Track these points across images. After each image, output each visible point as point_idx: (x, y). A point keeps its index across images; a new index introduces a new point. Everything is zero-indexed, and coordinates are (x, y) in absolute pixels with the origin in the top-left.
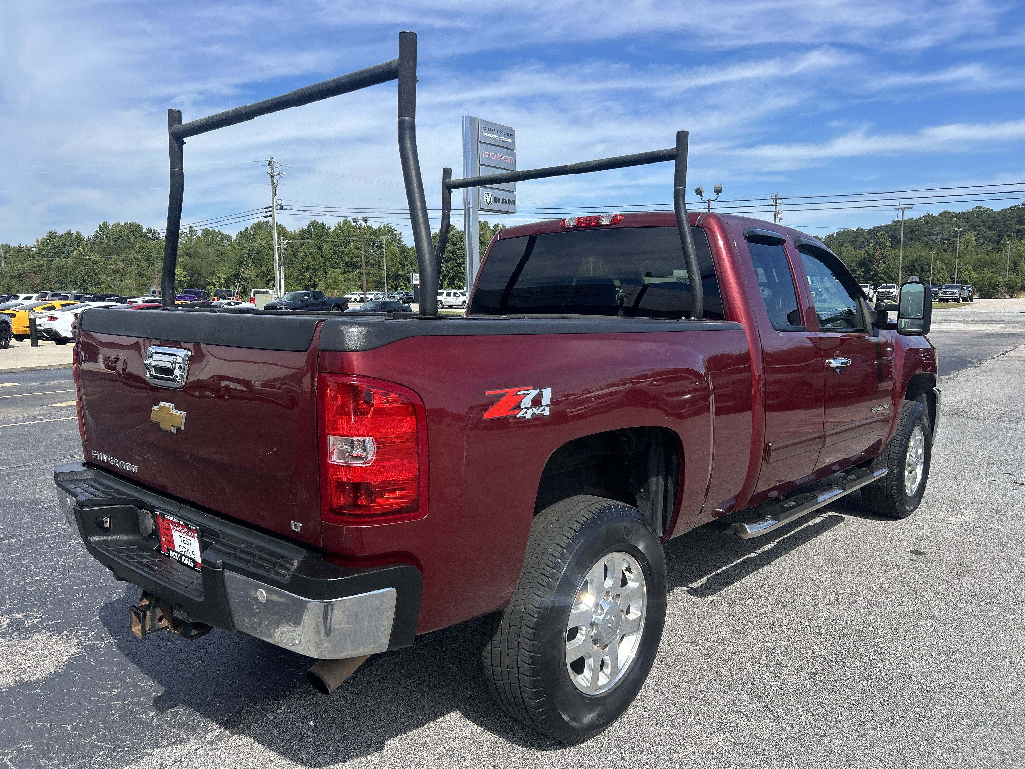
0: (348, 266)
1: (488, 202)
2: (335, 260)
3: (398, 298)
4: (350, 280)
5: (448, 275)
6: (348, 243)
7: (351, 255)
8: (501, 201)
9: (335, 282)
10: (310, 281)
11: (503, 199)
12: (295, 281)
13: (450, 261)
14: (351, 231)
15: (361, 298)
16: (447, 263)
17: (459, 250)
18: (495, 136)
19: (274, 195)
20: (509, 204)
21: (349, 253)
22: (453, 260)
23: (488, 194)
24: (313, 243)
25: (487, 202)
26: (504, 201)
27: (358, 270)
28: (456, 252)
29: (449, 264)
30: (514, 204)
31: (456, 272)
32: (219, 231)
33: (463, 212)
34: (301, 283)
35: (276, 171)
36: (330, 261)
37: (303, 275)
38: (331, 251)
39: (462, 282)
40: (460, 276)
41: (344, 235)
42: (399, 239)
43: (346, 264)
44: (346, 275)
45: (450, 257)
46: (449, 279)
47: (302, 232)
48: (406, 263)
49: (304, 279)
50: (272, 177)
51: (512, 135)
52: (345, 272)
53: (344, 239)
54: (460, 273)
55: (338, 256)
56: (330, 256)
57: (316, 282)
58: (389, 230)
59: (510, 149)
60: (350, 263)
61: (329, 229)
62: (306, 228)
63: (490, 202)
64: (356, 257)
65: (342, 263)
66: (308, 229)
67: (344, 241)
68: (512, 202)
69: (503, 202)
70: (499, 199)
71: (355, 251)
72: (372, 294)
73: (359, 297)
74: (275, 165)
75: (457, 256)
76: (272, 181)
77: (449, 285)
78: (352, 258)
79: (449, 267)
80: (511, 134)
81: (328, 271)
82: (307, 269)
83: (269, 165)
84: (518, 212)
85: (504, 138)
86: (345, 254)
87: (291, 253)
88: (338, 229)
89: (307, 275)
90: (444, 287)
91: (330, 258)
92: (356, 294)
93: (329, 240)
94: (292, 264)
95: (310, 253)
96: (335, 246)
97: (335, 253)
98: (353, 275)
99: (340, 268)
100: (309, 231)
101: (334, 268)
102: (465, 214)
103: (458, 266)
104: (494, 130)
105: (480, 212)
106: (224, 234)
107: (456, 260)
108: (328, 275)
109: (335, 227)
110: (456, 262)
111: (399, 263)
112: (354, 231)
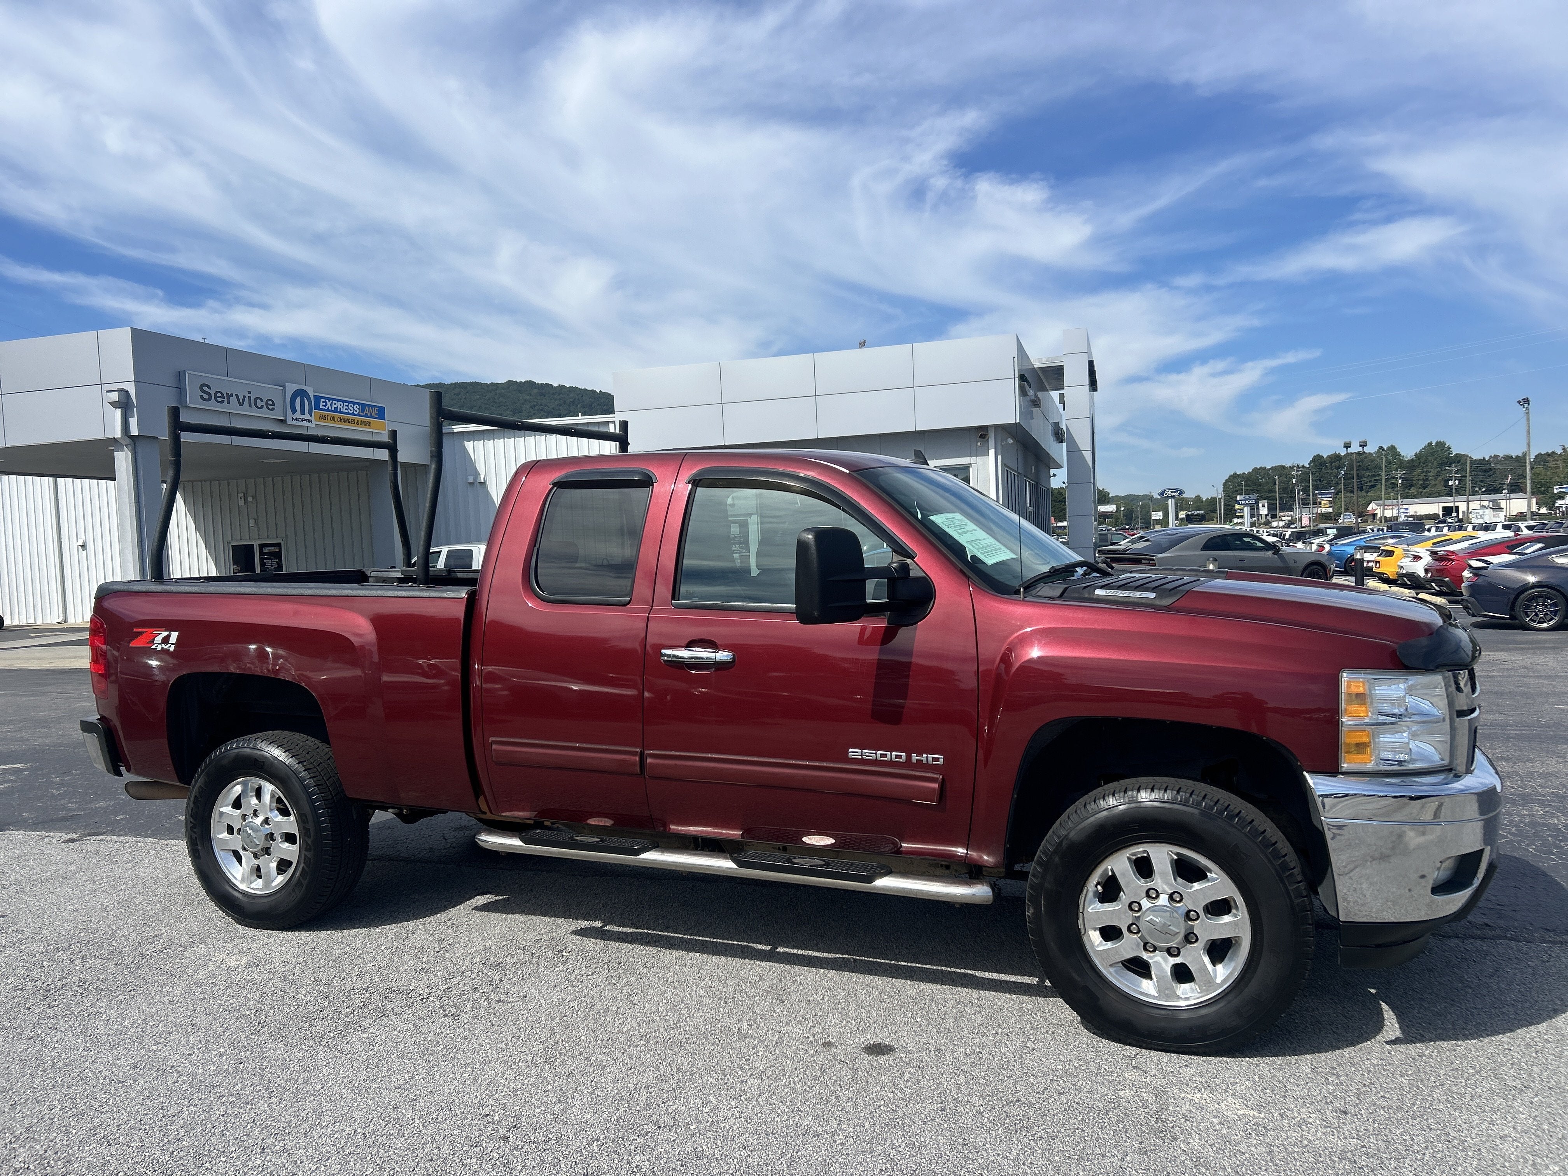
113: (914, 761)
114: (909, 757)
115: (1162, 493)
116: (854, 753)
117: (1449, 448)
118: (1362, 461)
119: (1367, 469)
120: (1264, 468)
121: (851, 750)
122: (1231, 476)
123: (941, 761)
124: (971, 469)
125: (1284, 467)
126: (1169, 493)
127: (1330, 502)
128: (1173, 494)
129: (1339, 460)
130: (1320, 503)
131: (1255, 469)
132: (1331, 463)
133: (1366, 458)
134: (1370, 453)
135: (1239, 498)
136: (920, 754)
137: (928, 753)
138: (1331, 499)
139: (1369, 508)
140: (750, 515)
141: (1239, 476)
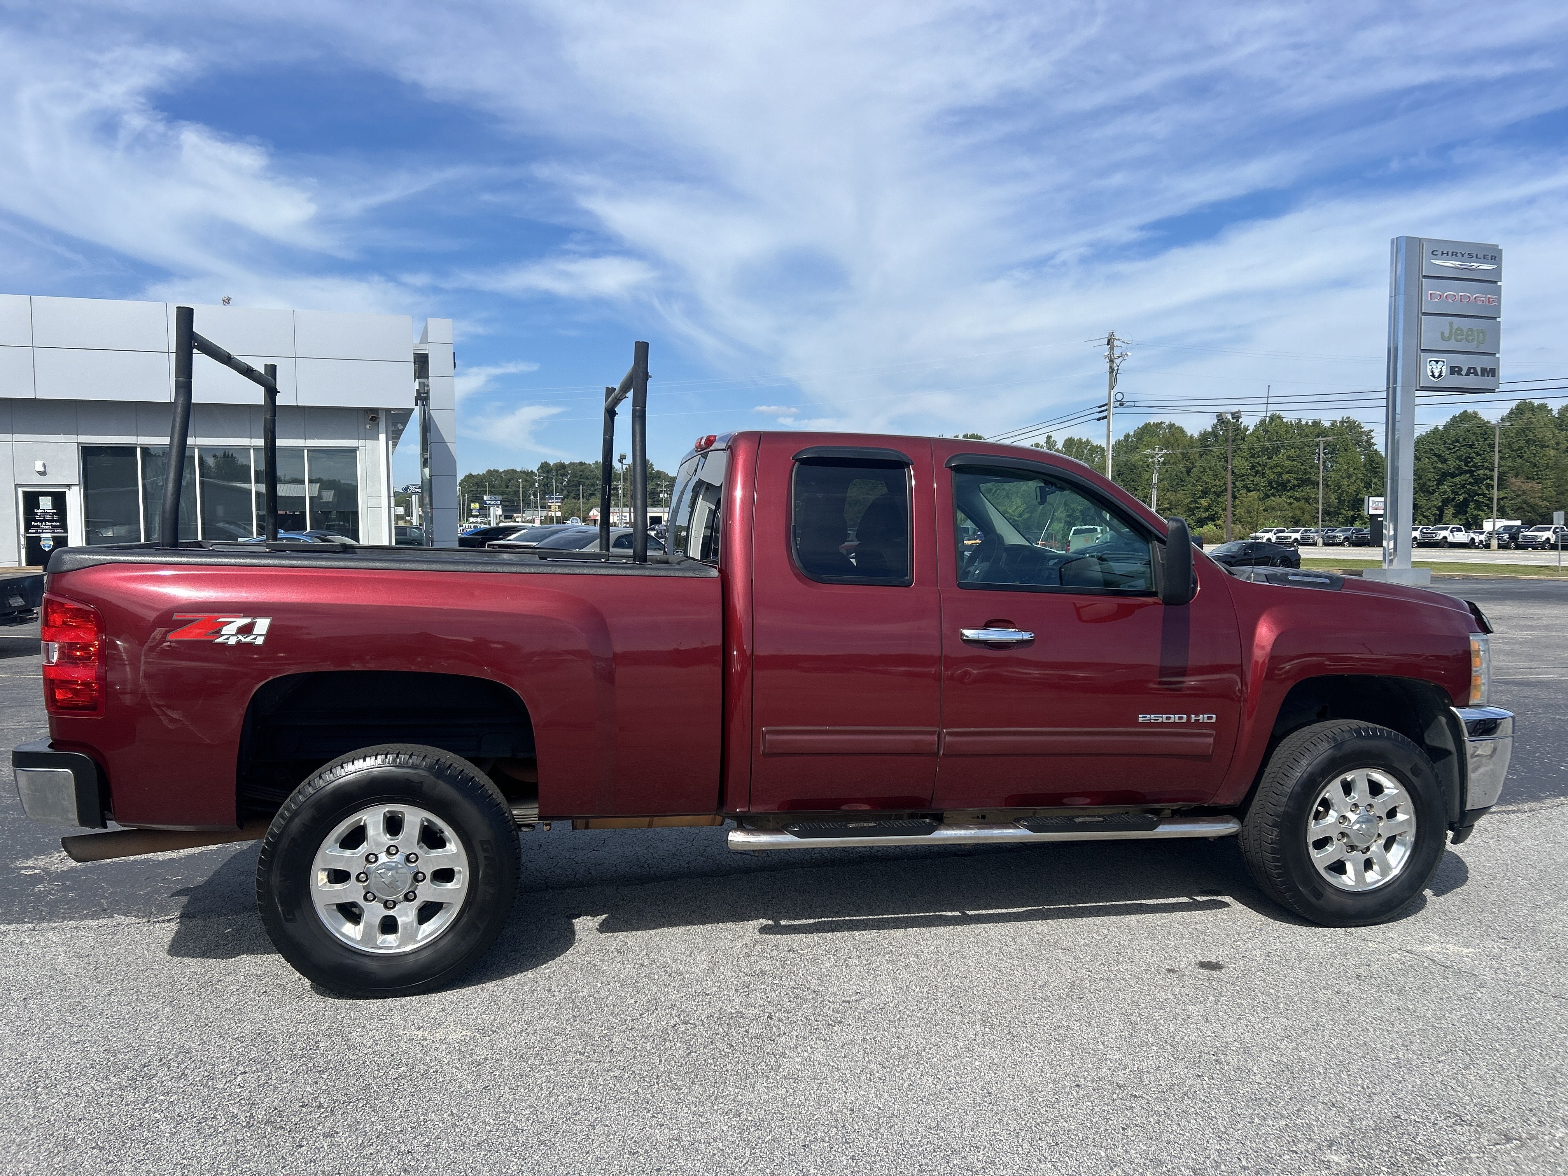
0: (1272, 488)
1: (1437, 374)
2: (1252, 478)
3: (1342, 538)
4: (1273, 509)
5: (1454, 498)
6: (1276, 450)
7: (1279, 470)
8: (1464, 372)
9: (1249, 512)
10: (1207, 511)
11: (1470, 368)
12: (1185, 512)
13: (1460, 475)
14: (1282, 431)
15: (1278, 538)
16: (1452, 478)
17: (1478, 454)
18: (1456, 263)
19: (1112, 387)
20: (1483, 375)
21: (1276, 466)
22: (1466, 472)
23: (1437, 362)
24: (1218, 453)
25: (1433, 376)
26: (1471, 371)
27: (1289, 493)
28: (1472, 459)
29: (1457, 479)
30: (1493, 376)
31: (1472, 494)
32: (1087, 440)
33: (1384, 395)
34: (1194, 514)
35: (1117, 352)
36: (1243, 480)
37: (1196, 502)
38: (1246, 464)
39: (1482, 510)
40: (1476, 501)
41: (1269, 439)
42: (1368, 441)
43: (1270, 483)
44: (1268, 502)
45: (1460, 467)
46: (1455, 506)
47: (1204, 436)
48: (1374, 480)
49: (1198, 508)
50: (1111, 361)
51: (1494, 258)
52: (1267, 496)
53: (1267, 444)
54: (1479, 495)
55: (1257, 472)
56: (1243, 471)
57: (1217, 513)
58: (1351, 426)
59: (1492, 281)
60: (1277, 482)
61: (1247, 429)
62: (1210, 430)
63: (1440, 376)
64: (1287, 473)
65: (1263, 482)
66: (1213, 431)
67: (1268, 448)
68: (1492, 372)
69: (1468, 373)
70: (1460, 369)
71: (1287, 463)
72: (1298, 531)
73: (1275, 536)
74: (1116, 343)
75: (1475, 466)
76: (1111, 367)
77: (1455, 516)
78: (1280, 474)
79: (1456, 485)
80: (1493, 255)
81: (1238, 496)
82: (1205, 493)
83: (1108, 344)
84: (1502, 387)
85: (1476, 265)
86: (1270, 468)
87: (1184, 469)
88: (1261, 429)
89: (1204, 502)
90: (1445, 519)
91: (1243, 475)
92: (1271, 531)
93: (1244, 446)
94: (1183, 486)
95: (1210, 468)
96: (1253, 456)
97: (1253, 467)
98: (1279, 500)
99: (1259, 490)
100: (1214, 434)
101: (1249, 491)
102: (1387, 398)
103: (1476, 483)
104: (1454, 254)
105: (1418, 393)
106: (1095, 444)
107: (1471, 472)
108: (1237, 502)
109: (1255, 426)
110: (1472, 475)
111: (1362, 480)
112: (1287, 432)
113: (1193, 721)
114: (1189, 718)
115: (406, 489)
116: (1141, 718)
117: (652, 465)
118: (583, 471)
119: (588, 478)
120: (497, 471)
121: (1140, 716)
122: (466, 476)
123: (1214, 720)
124: (358, 452)
125: (515, 471)
126: (412, 489)
127: (559, 507)
128: (417, 490)
129: (564, 469)
130: (550, 507)
131: (489, 472)
132: (557, 471)
133: (586, 468)
134: (590, 465)
135: (485, 498)
136: (1197, 715)
137: (1203, 714)
138: (560, 504)
139: (591, 514)
140: (69, 486)
141: (473, 476)
